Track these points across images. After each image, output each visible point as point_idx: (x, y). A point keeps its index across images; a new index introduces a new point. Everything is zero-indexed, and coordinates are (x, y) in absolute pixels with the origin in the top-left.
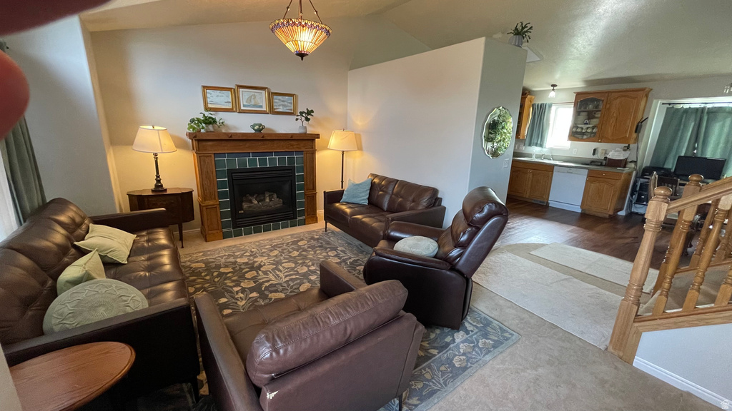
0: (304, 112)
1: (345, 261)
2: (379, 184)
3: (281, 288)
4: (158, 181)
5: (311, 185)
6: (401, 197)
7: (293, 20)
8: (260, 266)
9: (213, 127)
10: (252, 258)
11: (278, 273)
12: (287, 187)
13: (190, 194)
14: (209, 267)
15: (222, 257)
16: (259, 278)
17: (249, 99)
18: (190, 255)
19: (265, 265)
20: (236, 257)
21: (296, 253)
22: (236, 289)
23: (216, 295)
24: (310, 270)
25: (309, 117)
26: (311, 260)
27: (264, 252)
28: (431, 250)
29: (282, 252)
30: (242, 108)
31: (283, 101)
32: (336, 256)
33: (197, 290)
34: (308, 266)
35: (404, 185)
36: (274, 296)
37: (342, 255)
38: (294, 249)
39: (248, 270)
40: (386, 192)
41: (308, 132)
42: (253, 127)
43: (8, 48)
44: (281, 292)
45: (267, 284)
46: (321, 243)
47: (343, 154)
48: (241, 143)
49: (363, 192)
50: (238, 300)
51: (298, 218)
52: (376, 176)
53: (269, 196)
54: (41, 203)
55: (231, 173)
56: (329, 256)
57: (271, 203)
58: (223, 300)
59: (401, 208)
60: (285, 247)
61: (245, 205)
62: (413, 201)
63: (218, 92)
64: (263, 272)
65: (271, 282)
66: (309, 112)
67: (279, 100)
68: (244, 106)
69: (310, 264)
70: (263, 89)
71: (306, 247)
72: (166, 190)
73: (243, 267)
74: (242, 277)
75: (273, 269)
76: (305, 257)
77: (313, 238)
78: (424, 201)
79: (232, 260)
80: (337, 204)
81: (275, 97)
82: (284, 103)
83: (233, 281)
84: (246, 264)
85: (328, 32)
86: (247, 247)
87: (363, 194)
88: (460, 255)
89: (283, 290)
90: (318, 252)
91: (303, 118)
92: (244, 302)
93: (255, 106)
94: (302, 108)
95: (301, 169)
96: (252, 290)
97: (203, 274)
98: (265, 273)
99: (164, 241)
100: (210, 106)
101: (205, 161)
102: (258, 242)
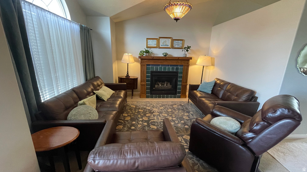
0: (186, 47)
1: (191, 119)
2: (219, 84)
3: (157, 124)
4: (128, 73)
5: (185, 80)
6: (230, 93)
7: (172, 3)
8: (154, 112)
9: (148, 54)
10: (152, 108)
11: (159, 117)
12: (174, 80)
13: (137, 79)
14: (137, 108)
15: (142, 105)
16: (151, 117)
17: (164, 43)
18: (133, 102)
19: (155, 112)
20: (147, 106)
21: (170, 110)
22: (140, 119)
23: (132, 120)
24: (172, 119)
25: (188, 49)
26: (175, 115)
27: (158, 107)
28: (234, 128)
29: (165, 108)
30: (160, 46)
31: (178, 43)
32: (187, 116)
33: (128, 116)
34: (173, 117)
35: (233, 86)
36: (152, 127)
37: (191, 116)
38: (170, 108)
39: (148, 112)
40: (222, 89)
41: (187, 57)
42: (163, 54)
43: (91, 30)
44: (156, 126)
45: (152, 121)
46: (184, 108)
47: (203, 67)
48: (157, 61)
49: (210, 87)
50: (139, 124)
51: (177, 95)
52: (218, 79)
53: (167, 83)
54: (93, 77)
55: (152, 72)
56: (184, 115)
57: (166, 87)
58: (134, 123)
59: (228, 99)
60: (167, 106)
61: (156, 86)
62: (237, 96)
63: (152, 40)
64: (153, 115)
65: (154, 120)
66: (189, 47)
67: (176, 42)
68: (161, 45)
69: (174, 116)
70: (170, 38)
71: (176, 108)
72: (130, 77)
73: (147, 111)
74: (145, 115)
75: (158, 115)
76: (173, 113)
77: (181, 105)
78: (244, 97)
79: (145, 107)
80: (195, 91)
81: (174, 41)
82: (178, 44)
83: (141, 116)
84: (149, 110)
85: (190, 6)
86: (152, 103)
87: (209, 88)
88: (252, 138)
89: (157, 125)
90: (180, 112)
91: (186, 50)
92: (140, 126)
93: (165, 45)
94: (186, 46)
95: (181, 73)
96: (146, 121)
97: (133, 110)
98: (154, 116)
99: (122, 96)
100: (148, 46)
101: (143, 67)
102: (158, 102)
